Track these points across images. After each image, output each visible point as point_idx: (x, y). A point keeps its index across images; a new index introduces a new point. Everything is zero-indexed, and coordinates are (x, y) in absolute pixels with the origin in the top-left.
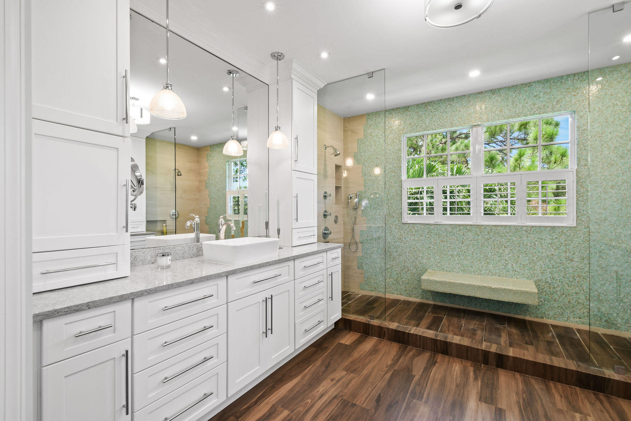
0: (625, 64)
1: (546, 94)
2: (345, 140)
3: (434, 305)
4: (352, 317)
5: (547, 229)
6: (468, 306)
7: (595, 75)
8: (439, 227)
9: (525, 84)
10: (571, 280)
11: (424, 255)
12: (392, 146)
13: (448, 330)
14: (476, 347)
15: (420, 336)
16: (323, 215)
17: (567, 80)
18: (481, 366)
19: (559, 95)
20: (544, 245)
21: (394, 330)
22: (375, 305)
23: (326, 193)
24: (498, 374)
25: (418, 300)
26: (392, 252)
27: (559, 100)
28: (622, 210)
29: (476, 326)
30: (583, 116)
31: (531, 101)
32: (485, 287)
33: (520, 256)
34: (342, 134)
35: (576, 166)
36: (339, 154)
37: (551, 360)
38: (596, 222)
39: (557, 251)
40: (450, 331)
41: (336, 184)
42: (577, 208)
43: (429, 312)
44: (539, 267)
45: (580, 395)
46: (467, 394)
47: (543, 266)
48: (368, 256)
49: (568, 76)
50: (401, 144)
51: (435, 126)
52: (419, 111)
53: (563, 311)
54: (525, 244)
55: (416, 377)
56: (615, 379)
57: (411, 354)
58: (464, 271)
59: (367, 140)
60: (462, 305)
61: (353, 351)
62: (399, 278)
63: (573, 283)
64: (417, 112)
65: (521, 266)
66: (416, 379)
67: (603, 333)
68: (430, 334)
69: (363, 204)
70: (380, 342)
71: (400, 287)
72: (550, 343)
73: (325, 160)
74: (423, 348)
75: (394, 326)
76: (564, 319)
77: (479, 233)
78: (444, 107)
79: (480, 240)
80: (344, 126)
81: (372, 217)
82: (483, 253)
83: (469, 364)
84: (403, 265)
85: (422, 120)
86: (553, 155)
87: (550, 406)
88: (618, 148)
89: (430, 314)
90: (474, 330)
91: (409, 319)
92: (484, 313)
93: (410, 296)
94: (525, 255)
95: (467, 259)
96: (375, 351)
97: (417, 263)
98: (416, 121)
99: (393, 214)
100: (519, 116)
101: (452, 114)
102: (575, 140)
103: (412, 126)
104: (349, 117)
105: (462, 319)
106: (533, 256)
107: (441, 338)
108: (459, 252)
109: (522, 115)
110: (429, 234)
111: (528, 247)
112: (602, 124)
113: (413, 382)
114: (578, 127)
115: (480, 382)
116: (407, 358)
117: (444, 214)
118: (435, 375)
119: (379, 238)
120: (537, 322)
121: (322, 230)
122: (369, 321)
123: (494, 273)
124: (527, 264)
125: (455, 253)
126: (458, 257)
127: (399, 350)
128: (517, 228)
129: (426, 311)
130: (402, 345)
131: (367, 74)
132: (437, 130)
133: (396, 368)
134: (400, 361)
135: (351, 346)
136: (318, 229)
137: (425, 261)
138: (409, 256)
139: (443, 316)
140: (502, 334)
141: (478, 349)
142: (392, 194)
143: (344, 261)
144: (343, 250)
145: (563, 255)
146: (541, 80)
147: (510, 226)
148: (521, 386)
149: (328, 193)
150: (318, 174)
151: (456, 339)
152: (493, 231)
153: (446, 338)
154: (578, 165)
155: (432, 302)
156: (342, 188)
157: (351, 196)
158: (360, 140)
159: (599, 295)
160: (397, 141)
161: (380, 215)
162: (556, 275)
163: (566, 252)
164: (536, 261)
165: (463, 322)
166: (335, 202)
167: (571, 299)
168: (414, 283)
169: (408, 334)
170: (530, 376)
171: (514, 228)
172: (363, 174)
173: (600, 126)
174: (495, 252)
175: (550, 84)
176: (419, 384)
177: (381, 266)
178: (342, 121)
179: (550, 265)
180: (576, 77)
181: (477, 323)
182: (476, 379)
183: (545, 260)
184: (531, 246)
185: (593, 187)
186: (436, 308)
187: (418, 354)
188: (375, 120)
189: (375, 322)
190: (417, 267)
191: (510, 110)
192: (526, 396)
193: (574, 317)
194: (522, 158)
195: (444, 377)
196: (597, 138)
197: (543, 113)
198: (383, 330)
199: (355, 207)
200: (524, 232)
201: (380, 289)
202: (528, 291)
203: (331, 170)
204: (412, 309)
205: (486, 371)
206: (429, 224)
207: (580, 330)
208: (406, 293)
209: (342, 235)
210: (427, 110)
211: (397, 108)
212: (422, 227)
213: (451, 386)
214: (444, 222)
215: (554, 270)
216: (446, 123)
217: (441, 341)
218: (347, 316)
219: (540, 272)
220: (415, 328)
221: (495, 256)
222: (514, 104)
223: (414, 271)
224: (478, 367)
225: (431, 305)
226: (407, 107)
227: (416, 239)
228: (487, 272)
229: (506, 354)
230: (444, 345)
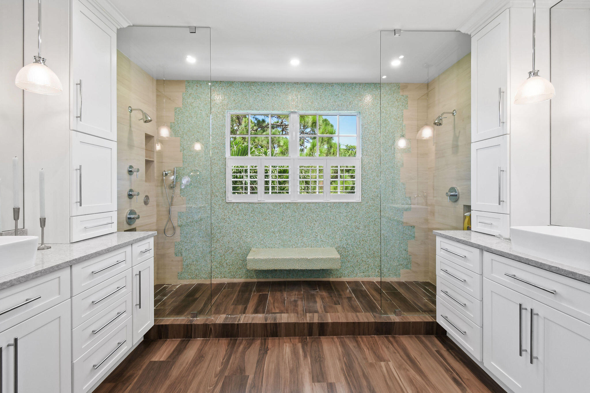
0: (388, 83)
1: (343, 95)
2: (159, 107)
3: (258, 282)
4: (169, 320)
5: (343, 204)
6: (287, 278)
7: (372, 87)
8: (262, 205)
9: (329, 84)
10: (358, 244)
11: (247, 234)
12: (215, 120)
13: (274, 308)
14: (302, 322)
15: (250, 324)
16: (126, 195)
17: (355, 87)
18: (307, 339)
19: (351, 98)
20: (341, 218)
21: (222, 324)
22: (197, 296)
23: (131, 167)
24: (322, 342)
25: (242, 280)
26: (215, 234)
27: (351, 102)
28: (386, 189)
29: (296, 296)
30: (365, 117)
31: (333, 98)
32: (302, 259)
33: (326, 228)
34: (155, 98)
35: (361, 155)
36: (150, 121)
37: (357, 316)
38: (372, 199)
39: (350, 222)
40: (276, 308)
41: (146, 157)
42: (362, 188)
43: (254, 292)
44: (338, 236)
45: (379, 342)
46: (301, 377)
47: (341, 234)
48: (187, 240)
49: (357, 84)
50: (225, 119)
51: (258, 106)
52: (243, 88)
53: (354, 269)
54: (329, 217)
55: (250, 377)
56: (397, 321)
57: (242, 347)
58: (283, 246)
59: (187, 110)
60: (282, 277)
61: (171, 368)
62: (223, 260)
63: (360, 246)
64: (242, 90)
65: (327, 236)
66: (250, 381)
67: (376, 281)
68: (259, 318)
69: (183, 182)
70: (205, 344)
71: (224, 270)
72: (350, 299)
73: (130, 126)
74: (254, 336)
75: (220, 319)
76: (354, 275)
77: (296, 210)
78: (267, 90)
79: (296, 216)
80: (157, 90)
81: (192, 197)
82: (299, 228)
83: (296, 340)
84: (227, 246)
85: (246, 99)
86: (332, 148)
87: (364, 362)
88: (384, 144)
89: (255, 293)
90: (295, 301)
91: (236, 305)
92: (300, 281)
93: (235, 277)
94: (329, 227)
95: (286, 234)
96: (200, 357)
97: (242, 242)
98: (240, 99)
99: (216, 193)
100: (325, 110)
101: (274, 98)
102: (360, 136)
103: (236, 103)
104: (164, 80)
105: (284, 292)
106: (335, 227)
107: (270, 321)
108: (279, 229)
109: (327, 109)
110: (253, 212)
111: (332, 220)
112: (375, 125)
113: (248, 386)
114: (362, 125)
115: (309, 358)
116: (238, 354)
117: (265, 193)
118: (268, 366)
119: (201, 220)
120: (337, 281)
121: (126, 214)
122: (192, 321)
123: (307, 245)
124: (331, 234)
125: (276, 230)
126: (278, 233)
127: (228, 346)
128: (325, 204)
129: (251, 291)
130: (231, 339)
131: (189, 27)
132: (260, 111)
133: (226, 374)
134: (231, 362)
135: (168, 361)
136: (118, 214)
137: (249, 240)
138: (233, 236)
139: (267, 293)
140: (317, 300)
141: (304, 323)
142: (215, 172)
143: (157, 249)
144: (156, 238)
145: (353, 224)
146: (340, 83)
147: (319, 203)
148: (340, 349)
149: (135, 167)
150: (119, 142)
151: (284, 318)
152: (307, 207)
153: (275, 319)
154: (362, 154)
155: (255, 280)
156: (155, 162)
157: (166, 172)
158: (177, 109)
159: (374, 253)
160: (221, 116)
161: (202, 194)
162: (349, 241)
163: (355, 222)
164: (336, 231)
165: (285, 295)
166: (144, 179)
167: (358, 258)
168: (239, 263)
169: (238, 324)
170: (344, 336)
171: (322, 205)
172: (181, 148)
173: (374, 126)
174: (308, 226)
175: (346, 88)
176: (254, 386)
177: (203, 249)
178: (155, 83)
179: (346, 233)
180: (361, 86)
181: (297, 293)
182: (305, 356)
183: (343, 230)
184: (333, 219)
185: (371, 172)
186: (261, 285)
187: (249, 345)
188: (197, 89)
189: (199, 320)
190: (241, 247)
191: (319, 103)
192: (346, 359)
193: (360, 273)
194: (315, 148)
195: (278, 365)
196: (373, 135)
197: (341, 110)
198: (209, 328)
199: (172, 186)
200: (329, 208)
201: (202, 275)
202: (334, 258)
203: (140, 140)
204: (237, 291)
205: (312, 343)
206: (253, 203)
207: (364, 281)
208: (230, 275)
209: (154, 219)
210: (251, 89)
211: (221, 82)
212: (246, 206)
213: (286, 374)
214: (266, 201)
215: (348, 237)
216: (268, 106)
217: (270, 324)
218: (162, 320)
219: (339, 240)
220: (244, 315)
221: (308, 230)
222: (322, 99)
223: (239, 251)
224: (305, 342)
225: (254, 283)
226: (231, 82)
227: (240, 219)
228: (302, 244)
229: (326, 322)
230: (273, 328)
